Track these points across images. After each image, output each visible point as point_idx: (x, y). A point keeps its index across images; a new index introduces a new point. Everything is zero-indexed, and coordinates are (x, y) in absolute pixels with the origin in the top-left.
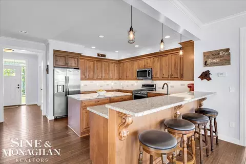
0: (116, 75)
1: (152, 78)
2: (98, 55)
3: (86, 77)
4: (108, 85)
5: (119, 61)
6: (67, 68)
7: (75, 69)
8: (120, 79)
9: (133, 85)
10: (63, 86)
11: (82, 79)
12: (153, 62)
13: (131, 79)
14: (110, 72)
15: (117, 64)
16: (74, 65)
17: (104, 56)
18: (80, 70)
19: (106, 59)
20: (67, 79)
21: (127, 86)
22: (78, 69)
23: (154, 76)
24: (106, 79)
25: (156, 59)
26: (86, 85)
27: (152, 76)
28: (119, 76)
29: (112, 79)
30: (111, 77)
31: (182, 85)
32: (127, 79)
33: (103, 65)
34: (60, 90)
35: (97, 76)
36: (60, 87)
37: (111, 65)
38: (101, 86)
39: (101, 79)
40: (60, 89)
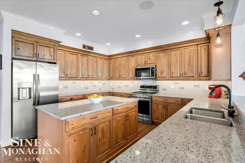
0: (106, 74)
1: (156, 77)
2: (84, 47)
3: (67, 75)
4: (94, 86)
5: (110, 56)
6: (36, 61)
7: (49, 63)
8: (110, 79)
9: (126, 86)
10: (30, 89)
11: (61, 78)
12: (157, 58)
13: (125, 79)
14: (99, 70)
15: (106, 59)
16: (48, 57)
17: (92, 48)
18: (57, 66)
19: (94, 53)
20: (36, 78)
21: (120, 87)
22: (55, 63)
23: (159, 75)
24: (92, 79)
25: (162, 54)
26: (67, 87)
27: (156, 75)
28: (109, 74)
29: (101, 79)
30: (100, 77)
31: (195, 86)
32: (120, 78)
33: (90, 61)
34: (24, 96)
35: (82, 75)
36: (24, 90)
37: (100, 62)
38: (87, 88)
39: (87, 79)
40: (25, 94)
